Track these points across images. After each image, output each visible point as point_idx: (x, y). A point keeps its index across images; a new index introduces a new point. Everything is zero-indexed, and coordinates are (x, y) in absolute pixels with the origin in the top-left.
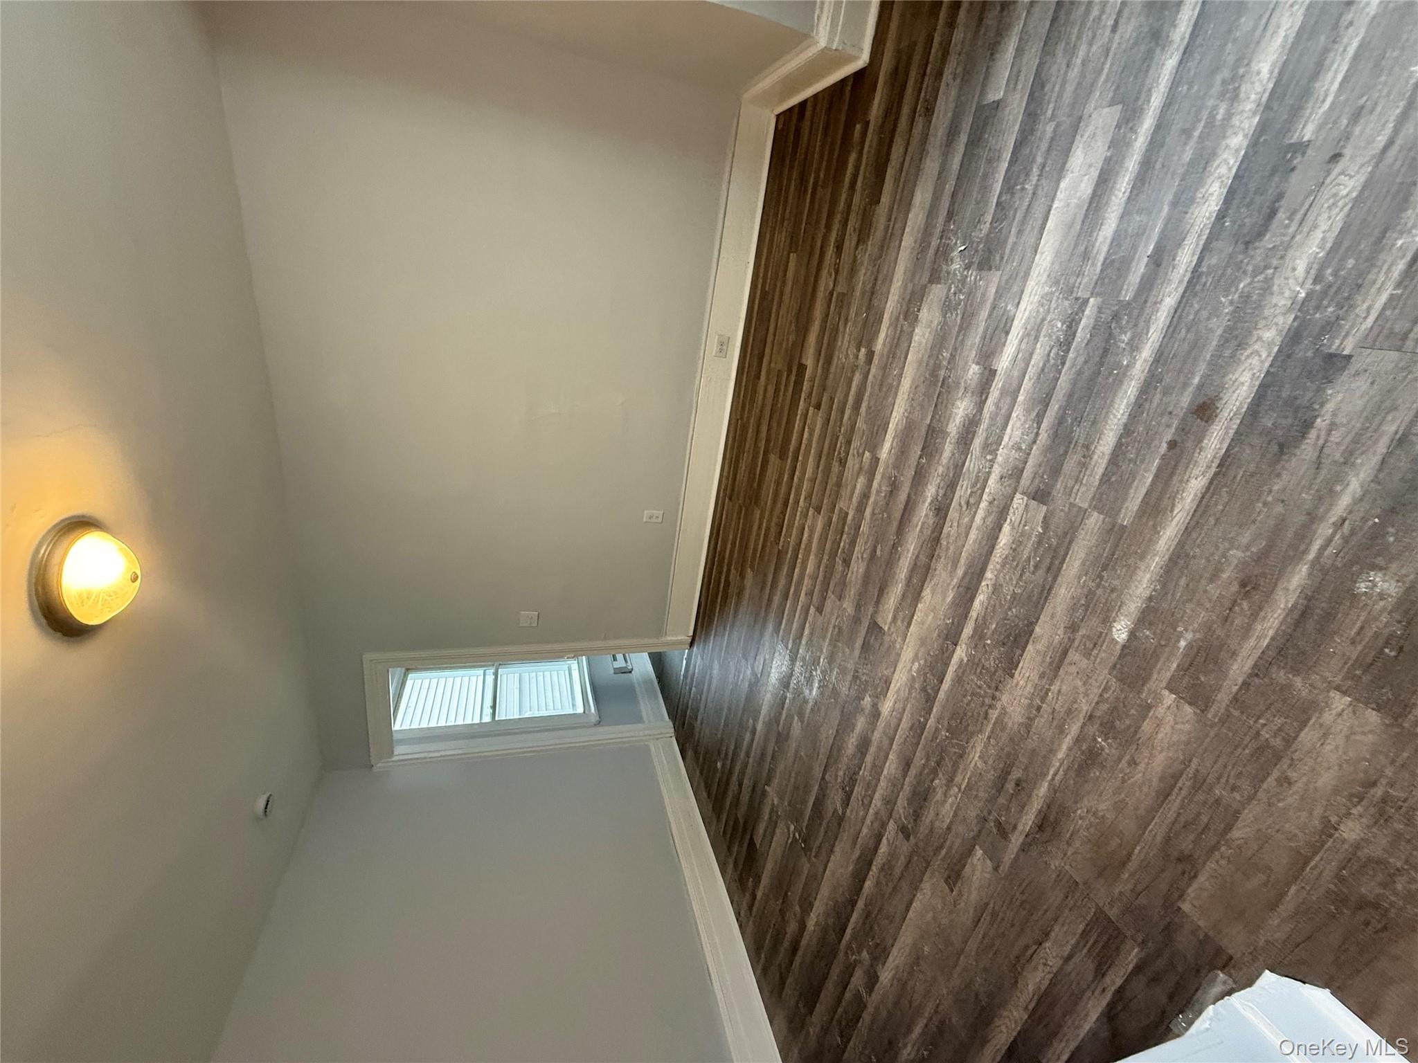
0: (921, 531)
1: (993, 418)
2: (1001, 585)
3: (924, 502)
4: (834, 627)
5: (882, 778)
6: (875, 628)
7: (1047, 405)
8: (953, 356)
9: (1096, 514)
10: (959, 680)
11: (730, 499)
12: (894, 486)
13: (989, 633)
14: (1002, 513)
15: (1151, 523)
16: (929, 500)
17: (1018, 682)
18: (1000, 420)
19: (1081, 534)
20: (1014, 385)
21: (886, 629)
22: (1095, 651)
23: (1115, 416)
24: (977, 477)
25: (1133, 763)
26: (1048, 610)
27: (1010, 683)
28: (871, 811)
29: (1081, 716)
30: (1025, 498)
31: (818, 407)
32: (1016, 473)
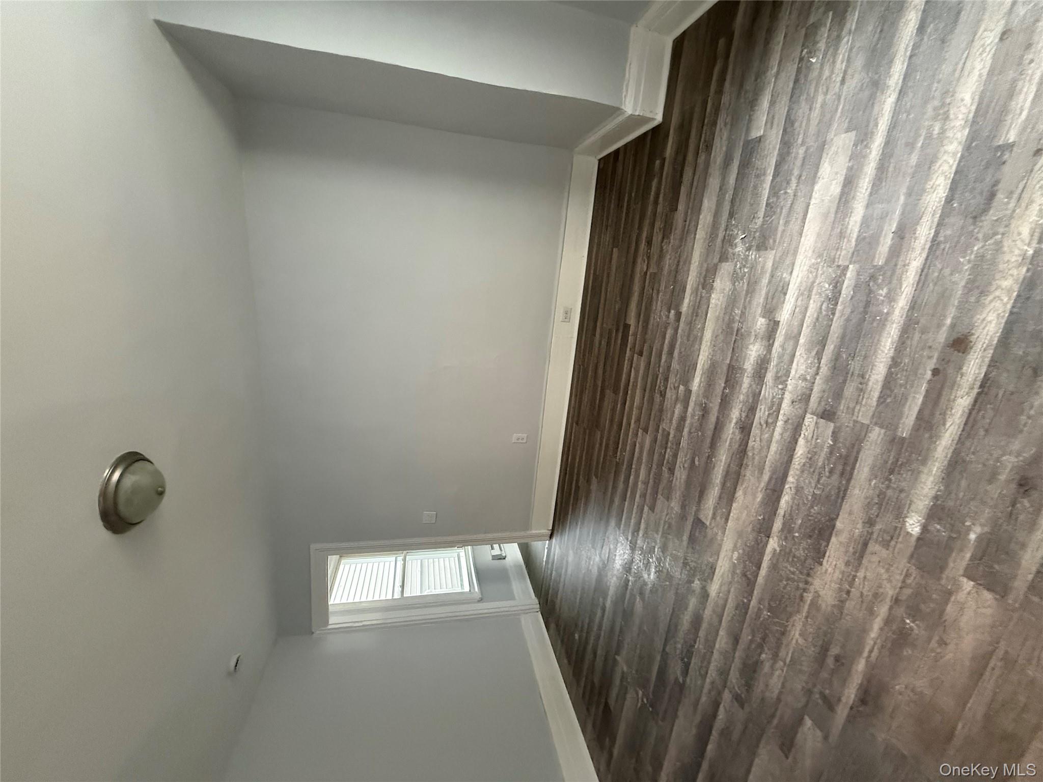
0: (730, 445)
1: (780, 357)
2: (802, 488)
3: (730, 422)
4: (665, 522)
5: (715, 651)
6: (698, 523)
7: (824, 346)
8: (743, 313)
9: (877, 429)
10: (774, 567)
11: (577, 424)
12: (705, 411)
13: (797, 527)
14: (796, 428)
15: (927, 435)
16: (734, 421)
17: (827, 570)
18: (786, 358)
19: (866, 445)
20: (796, 331)
21: (708, 524)
22: (893, 543)
23: (883, 352)
24: (772, 402)
25: (943, 643)
26: (846, 507)
27: (819, 570)
28: (708, 680)
29: (888, 600)
30: (815, 417)
31: (641, 354)
32: (805, 398)
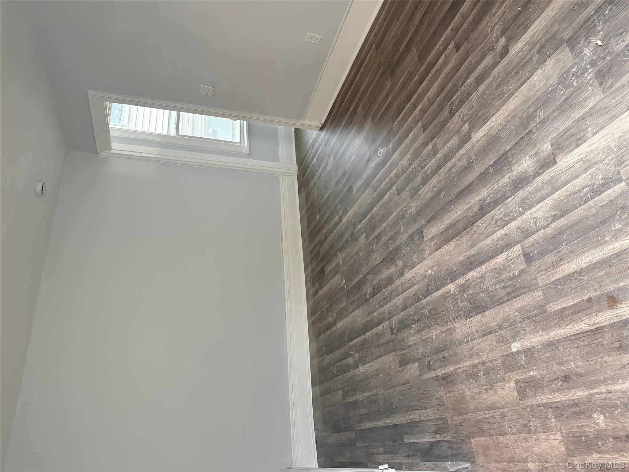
0: (468, 209)
1: (537, 190)
2: (485, 279)
3: (478, 195)
4: (402, 210)
5: (392, 301)
6: (420, 232)
7: (563, 216)
8: (543, 122)
9: (541, 293)
10: (444, 297)
12: (468, 168)
13: (468, 293)
14: (508, 246)
15: (556, 321)
16: (480, 197)
17: (466, 324)
18: (539, 195)
19: (530, 295)
20: (558, 184)
21: (425, 240)
22: (501, 344)
23: (582, 260)
24: (509, 213)
26: (496, 310)
27: (463, 320)
28: (381, 309)
29: (481, 360)
30: (521, 251)
32: (526, 234)
